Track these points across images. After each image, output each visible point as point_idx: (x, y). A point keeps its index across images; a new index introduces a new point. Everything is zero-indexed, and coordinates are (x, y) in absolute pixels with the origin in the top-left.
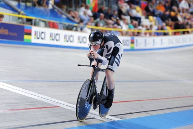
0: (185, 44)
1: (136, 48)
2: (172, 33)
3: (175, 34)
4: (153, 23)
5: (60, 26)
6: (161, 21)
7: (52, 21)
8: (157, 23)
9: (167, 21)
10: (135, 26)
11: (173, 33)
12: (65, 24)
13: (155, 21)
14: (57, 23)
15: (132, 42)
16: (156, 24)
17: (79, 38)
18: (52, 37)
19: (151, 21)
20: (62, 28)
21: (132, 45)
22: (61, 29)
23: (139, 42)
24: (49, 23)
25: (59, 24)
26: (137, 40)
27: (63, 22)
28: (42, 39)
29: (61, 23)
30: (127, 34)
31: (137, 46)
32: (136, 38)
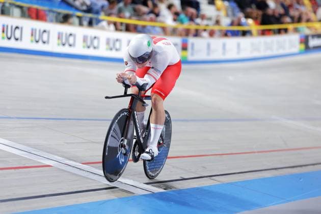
0: (281, 52)
1: (190, 58)
2: (258, 31)
3: (263, 33)
4: (223, 13)
5: (51, 16)
6: (237, 9)
7: (35, 6)
8: (230, 13)
9: (249, 10)
10: (191, 19)
11: (260, 32)
12: (59, 13)
13: (227, 10)
14: (44, 11)
15: (184, 48)
16: (227, 15)
17: (85, 39)
18: (35, 36)
19: (218, 9)
20: (54, 19)
21: (184, 53)
22: (51, 21)
23: (196, 47)
24: (29, 9)
25: (47, 13)
26: (193, 45)
27: (55, 9)
28: (17, 39)
29: (50, 11)
30: (174, 32)
31: (192, 54)
32: (191, 40)
